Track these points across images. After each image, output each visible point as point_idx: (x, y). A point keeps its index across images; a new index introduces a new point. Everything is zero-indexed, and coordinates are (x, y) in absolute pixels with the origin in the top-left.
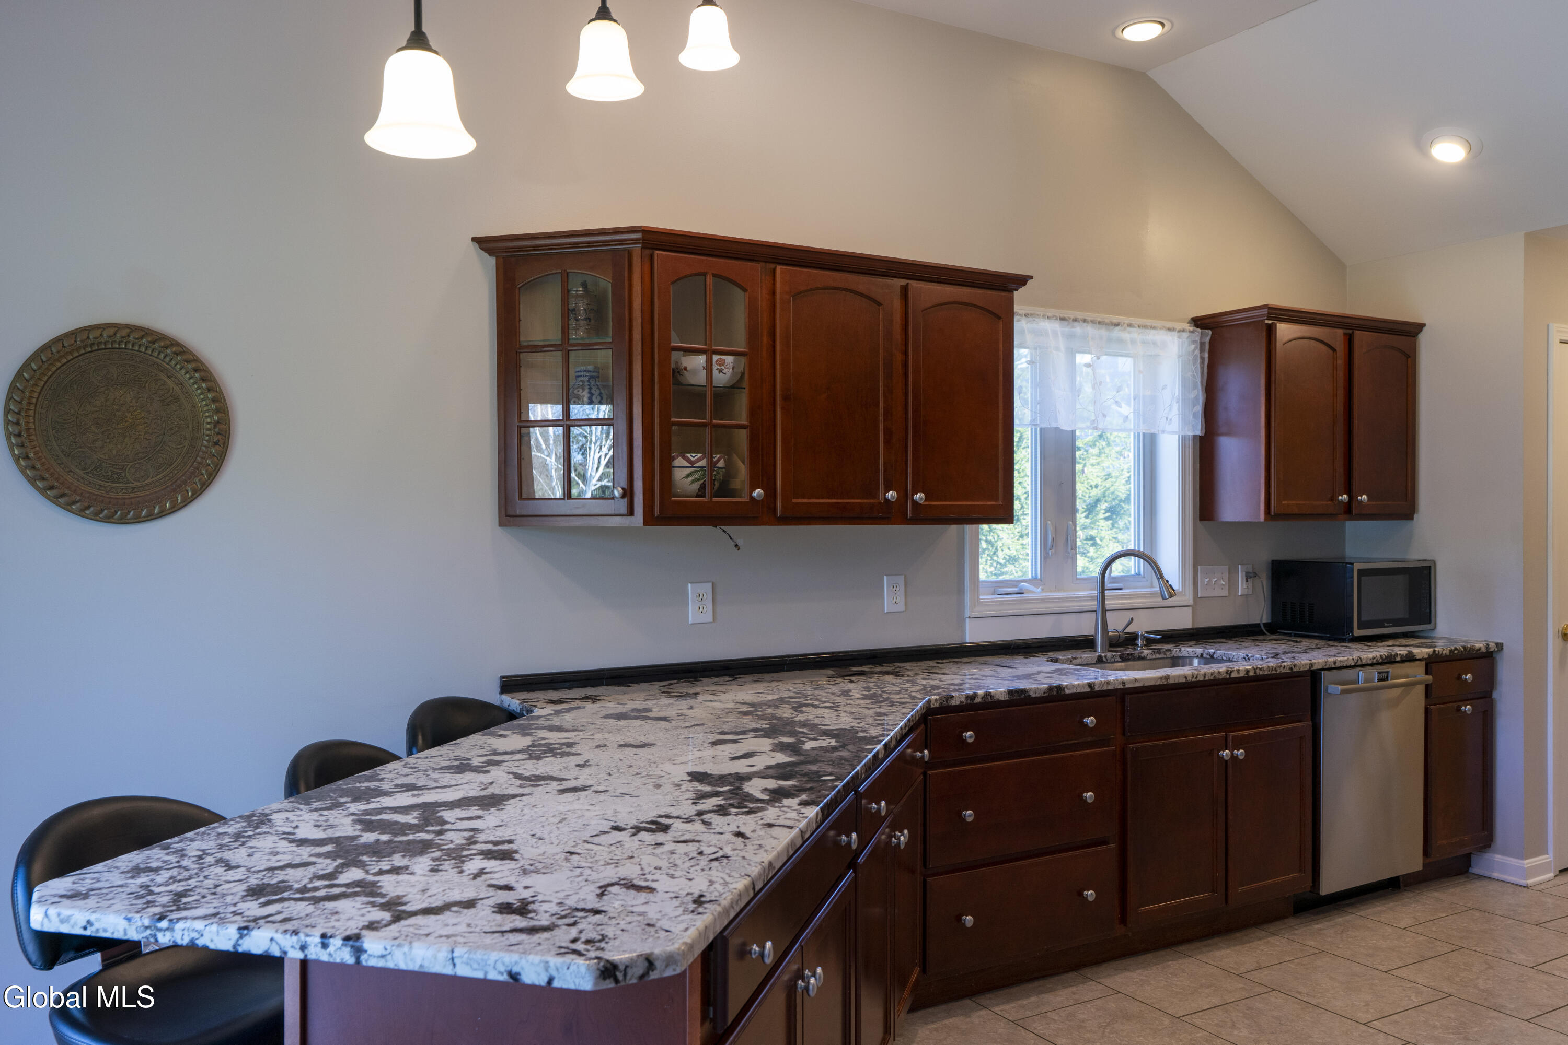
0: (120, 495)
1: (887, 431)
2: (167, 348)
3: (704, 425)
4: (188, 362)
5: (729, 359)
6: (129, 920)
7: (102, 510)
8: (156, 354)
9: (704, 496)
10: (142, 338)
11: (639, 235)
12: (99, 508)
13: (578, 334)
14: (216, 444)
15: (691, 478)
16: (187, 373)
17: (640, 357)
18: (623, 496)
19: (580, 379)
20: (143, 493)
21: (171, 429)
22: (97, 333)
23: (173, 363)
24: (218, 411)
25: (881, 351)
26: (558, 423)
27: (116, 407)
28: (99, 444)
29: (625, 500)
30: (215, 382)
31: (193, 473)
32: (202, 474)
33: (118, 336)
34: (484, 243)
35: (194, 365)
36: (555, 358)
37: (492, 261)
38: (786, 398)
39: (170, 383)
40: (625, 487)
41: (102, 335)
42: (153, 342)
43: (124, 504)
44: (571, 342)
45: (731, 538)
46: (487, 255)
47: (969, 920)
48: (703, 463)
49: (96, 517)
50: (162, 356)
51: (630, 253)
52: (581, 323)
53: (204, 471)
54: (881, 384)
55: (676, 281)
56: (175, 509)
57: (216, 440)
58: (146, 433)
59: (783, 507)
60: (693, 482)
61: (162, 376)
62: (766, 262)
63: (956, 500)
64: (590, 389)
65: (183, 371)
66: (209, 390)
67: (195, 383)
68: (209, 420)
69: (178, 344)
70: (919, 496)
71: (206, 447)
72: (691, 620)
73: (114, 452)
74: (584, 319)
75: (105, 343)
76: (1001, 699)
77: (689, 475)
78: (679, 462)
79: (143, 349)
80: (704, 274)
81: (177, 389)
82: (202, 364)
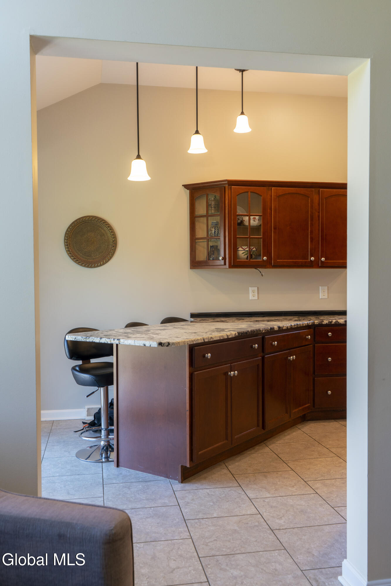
0: (90, 260)
1: (312, 238)
2: (101, 221)
3: (247, 238)
4: (106, 225)
5: (257, 217)
6: (82, 337)
7: (86, 265)
8: (99, 223)
9: (248, 259)
10: (95, 219)
11: (227, 182)
12: (85, 264)
13: (212, 211)
14: (113, 246)
15: (244, 254)
16: (106, 228)
17: (227, 218)
18: (223, 259)
19: (213, 225)
20: (96, 260)
21: (103, 243)
22: (85, 218)
23: (103, 225)
24: (114, 238)
25: (309, 212)
26: (205, 238)
27: (89, 237)
28: (85, 247)
29: (223, 261)
30: (113, 230)
31: (108, 254)
32: (110, 255)
33: (90, 219)
34: (186, 186)
35: (108, 226)
36: (205, 219)
37: (188, 191)
38: (275, 229)
39: (102, 231)
40: (223, 256)
41: (86, 219)
42: (98, 220)
43: (91, 263)
44: (209, 214)
45: (261, 272)
46: (186, 190)
47: (329, 392)
48: (247, 249)
49: (85, 266)
50: (100, 223)
51: (225, 188)
52: (213, 208)
53: (110, 254)
54: (309, 223)
55: (238, 195)
56: (104, 264)
57: (113, 245)
58: (96, 244)
59: (274, 262)
60: (245, 255)
61: (100, 229)
62: (269, 186)
63: (338, 260)
64: (215, 228)
65: (105, 227)
66: (112, 232)
67: (108, 230)
68: (112, 240)
69: (104, 220)
70: (323, 259)
71: (111, 247)
72: (250, 299)
73: (89, 249)
74: (214, 207)
75: (87, 221)
76: (342, 323)
77: (243, 253)
78: (240, 249)
79: (96, 222)
80: (248, 192)
81: (104, 232)
82: (110, 225)
